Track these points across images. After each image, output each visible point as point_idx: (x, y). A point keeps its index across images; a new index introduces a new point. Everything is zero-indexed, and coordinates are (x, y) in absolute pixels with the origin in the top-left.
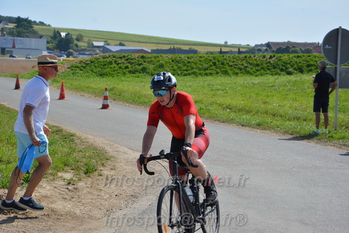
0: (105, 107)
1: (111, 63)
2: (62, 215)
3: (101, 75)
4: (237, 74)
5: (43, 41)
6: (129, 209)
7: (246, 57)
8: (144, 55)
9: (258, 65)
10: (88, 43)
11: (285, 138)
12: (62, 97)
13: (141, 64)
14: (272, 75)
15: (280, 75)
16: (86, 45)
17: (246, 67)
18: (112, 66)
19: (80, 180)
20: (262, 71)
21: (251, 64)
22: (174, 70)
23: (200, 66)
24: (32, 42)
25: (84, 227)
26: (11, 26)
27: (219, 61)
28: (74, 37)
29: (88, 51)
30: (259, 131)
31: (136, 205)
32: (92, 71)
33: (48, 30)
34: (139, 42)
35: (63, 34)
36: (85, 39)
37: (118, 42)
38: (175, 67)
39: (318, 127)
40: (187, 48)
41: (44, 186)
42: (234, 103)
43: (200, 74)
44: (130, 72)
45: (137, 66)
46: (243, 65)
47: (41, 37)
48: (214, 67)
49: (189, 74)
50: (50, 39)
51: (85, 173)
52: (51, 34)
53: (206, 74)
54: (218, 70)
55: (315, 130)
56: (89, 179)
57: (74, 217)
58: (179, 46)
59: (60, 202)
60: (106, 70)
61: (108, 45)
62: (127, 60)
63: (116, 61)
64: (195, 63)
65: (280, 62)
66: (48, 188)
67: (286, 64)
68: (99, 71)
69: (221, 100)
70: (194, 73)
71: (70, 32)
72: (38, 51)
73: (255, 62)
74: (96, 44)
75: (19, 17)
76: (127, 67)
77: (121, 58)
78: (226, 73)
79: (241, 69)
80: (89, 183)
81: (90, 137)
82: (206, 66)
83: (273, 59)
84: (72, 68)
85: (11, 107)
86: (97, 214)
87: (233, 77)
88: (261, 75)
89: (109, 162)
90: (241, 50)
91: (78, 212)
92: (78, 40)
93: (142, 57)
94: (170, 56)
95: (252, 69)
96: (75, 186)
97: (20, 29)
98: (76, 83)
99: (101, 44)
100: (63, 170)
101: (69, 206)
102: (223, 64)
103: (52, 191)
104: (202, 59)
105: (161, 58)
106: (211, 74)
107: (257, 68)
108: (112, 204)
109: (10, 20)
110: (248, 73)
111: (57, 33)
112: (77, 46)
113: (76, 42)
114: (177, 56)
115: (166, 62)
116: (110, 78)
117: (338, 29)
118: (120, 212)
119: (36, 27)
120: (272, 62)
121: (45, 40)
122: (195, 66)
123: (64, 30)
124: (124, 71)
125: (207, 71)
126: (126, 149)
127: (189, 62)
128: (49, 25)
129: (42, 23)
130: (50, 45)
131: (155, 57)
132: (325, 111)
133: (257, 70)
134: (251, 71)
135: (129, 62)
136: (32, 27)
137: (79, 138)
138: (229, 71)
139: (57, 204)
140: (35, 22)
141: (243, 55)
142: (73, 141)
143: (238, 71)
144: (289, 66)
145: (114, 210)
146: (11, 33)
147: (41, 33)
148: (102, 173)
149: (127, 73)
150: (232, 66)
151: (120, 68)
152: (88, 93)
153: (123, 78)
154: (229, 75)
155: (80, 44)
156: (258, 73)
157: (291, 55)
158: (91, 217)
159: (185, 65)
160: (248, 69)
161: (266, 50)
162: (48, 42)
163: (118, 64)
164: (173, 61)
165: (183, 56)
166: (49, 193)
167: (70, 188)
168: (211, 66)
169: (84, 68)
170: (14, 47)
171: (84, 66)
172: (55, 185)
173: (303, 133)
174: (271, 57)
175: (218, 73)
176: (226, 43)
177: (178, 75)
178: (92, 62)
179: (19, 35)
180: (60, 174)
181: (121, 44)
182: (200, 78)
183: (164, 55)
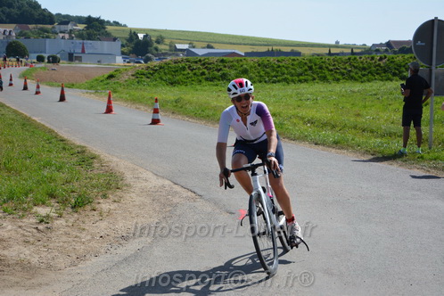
0: (155, 122)
1: (184, 69)
2: (9, 266)
3: (172, 84)
4: (338, 80)
5: (118, 44)
6: (108, 255)
7: (349, 59)
8: (225, 58)
9: (364, 69)
10: (170, 46)
11: (363, 158)
12: (109, 110)
13: (221, 69)
14: (382, 80)
15: (391, 80)
16: (167, 48)
17: (350, 71)
18: (185, 72)
19: (60, 216)
20: (370, 76)
21: (356, 68)
22: (261, 76)
23: (293, 71)
24: (105, 46)
25: (33, 281)
26: (81, 27)
27: (315, 65)
28: (154, 39)
29: (170, 55)
30: (334, 150)
31: (121, 251)
32: (161, 78)
33: (123, 30)
34: (231, 43)
35: (141, 36)
36: (167, 41)
37: (205, 44)
38: (262, 73)
39: (405, 146)
40: (288, 49)
41: (5, 224)
42: (318, 115)
43: (293, 81)
44: (207, 79)
45: (215, 72)
46: (345, 69)
47: (115, 39)
48: (309, 72)
49: (279, 81)
50: (125, 42)
51: (72, 208)
52: (127, 36)
53: (300, 81)
54: (315, 76)
55: (402, 149)
56: (76, 215)
57: (26, 267)
58: (278, 48)
59: (16, 248)
60: (177, 78)
61: (194, 47)
62: (204, 64)
63: (189, 67)
64: (287, 68)
65: (392, 65)
66: (10, 227)
67: (400, 66)
68: (169, 79)
69: (302, 113)
70: (285, 80)
71: (150, 33)
72: (110, 57)
73: (361, 65)
74: (179, 46)
75: (89, 17)
76: (203, 74)
77: (196, 62)
78: (324, 79)
79: (343, 74)
80: (72, 220)
81: (115, 159)
82: (299, 70)
83: (384, 61)
84: (138, 75)
85: (42, 123)
86: (61, 262)
87: (333, 84)
88: (369, 81)
89: (119, 193)
90: (355, 51)
91: (35, 260)
92: (158, 42)
93: (222, 61)
94: (256, 59)
95: (356, 73)
96: (49, 225)
97: (91, 31)
98: (137, 94)
99: (186, 46)
100: (43, 203)
101: (27, 252)
102: (321, 68)
103: (13, 232)
104: (295, 63)
105: (244, 62)
106: (306, 81)
107: (363, 73)
108: (89, 249)
109: (79, 20)
110: (352, 78)
111: (133, 34)
112: (156, 49)
113: (155, 45)
114: (265, 59)
115: (251, 67)
116: (183, 87)
117: (433, 21)
118: (94, 260)
119: (109, 28)
120: (382, 65)
121: (120, 43)
122: (286, 72)
123: (141, 31)
124: (200, 78)
125: (301, 77)
126: (150, 175)
127: (279, 67)
128: (125, 26)
129: (117, 24)
130: (125, 49)
131: (238, 61)
132: (418, 125)
133: (364, 75)
134: (356, 76)
135: (206, 68)
136: (105, 28)
137: (100, 161)
138: (328, 77)
139: (12, 249)
140: (108, 22)
141: (347, 57)
142: (90, 164)
143: (340, 77)
144: (403, 69)
145: (88, 256)
146: (80, 36)
147: (115, 35)
148: (97, 206)
149: (203, 80)
150: (332, 70)
151: (195, 74)
152: (146, 105)
153: (198, 87)
154: (327, 81)
155: (161, 47)
156: (365, 78)
157: (407, 56)
158: (49, 267)
159: (273, 70)
160: (352, 74)
161: (386, 50)
162: (123, 46)
163: (192, 70)
164: (259, 65)
165: (271, 59)
166: (6, 235)
167: (41, 227)
168: (306, 70)
169: (152, 75)
170: (83, 52)
171: (151, 74)
172: (20, 224)
173: (388, 152)
174: (381, 59)
175: (314, 79)
176: (337, 42)
177: (265, 82)
178: (161, 68)
179: (90, 37)
180: (35, 209)
181: (209, 47)
182: (292, 86)
183: (249, 59)
